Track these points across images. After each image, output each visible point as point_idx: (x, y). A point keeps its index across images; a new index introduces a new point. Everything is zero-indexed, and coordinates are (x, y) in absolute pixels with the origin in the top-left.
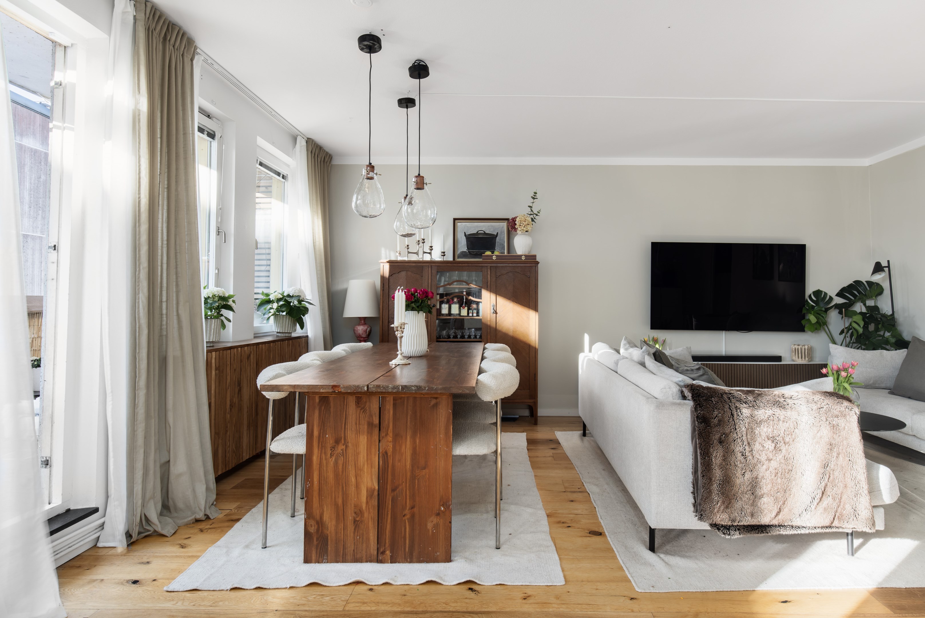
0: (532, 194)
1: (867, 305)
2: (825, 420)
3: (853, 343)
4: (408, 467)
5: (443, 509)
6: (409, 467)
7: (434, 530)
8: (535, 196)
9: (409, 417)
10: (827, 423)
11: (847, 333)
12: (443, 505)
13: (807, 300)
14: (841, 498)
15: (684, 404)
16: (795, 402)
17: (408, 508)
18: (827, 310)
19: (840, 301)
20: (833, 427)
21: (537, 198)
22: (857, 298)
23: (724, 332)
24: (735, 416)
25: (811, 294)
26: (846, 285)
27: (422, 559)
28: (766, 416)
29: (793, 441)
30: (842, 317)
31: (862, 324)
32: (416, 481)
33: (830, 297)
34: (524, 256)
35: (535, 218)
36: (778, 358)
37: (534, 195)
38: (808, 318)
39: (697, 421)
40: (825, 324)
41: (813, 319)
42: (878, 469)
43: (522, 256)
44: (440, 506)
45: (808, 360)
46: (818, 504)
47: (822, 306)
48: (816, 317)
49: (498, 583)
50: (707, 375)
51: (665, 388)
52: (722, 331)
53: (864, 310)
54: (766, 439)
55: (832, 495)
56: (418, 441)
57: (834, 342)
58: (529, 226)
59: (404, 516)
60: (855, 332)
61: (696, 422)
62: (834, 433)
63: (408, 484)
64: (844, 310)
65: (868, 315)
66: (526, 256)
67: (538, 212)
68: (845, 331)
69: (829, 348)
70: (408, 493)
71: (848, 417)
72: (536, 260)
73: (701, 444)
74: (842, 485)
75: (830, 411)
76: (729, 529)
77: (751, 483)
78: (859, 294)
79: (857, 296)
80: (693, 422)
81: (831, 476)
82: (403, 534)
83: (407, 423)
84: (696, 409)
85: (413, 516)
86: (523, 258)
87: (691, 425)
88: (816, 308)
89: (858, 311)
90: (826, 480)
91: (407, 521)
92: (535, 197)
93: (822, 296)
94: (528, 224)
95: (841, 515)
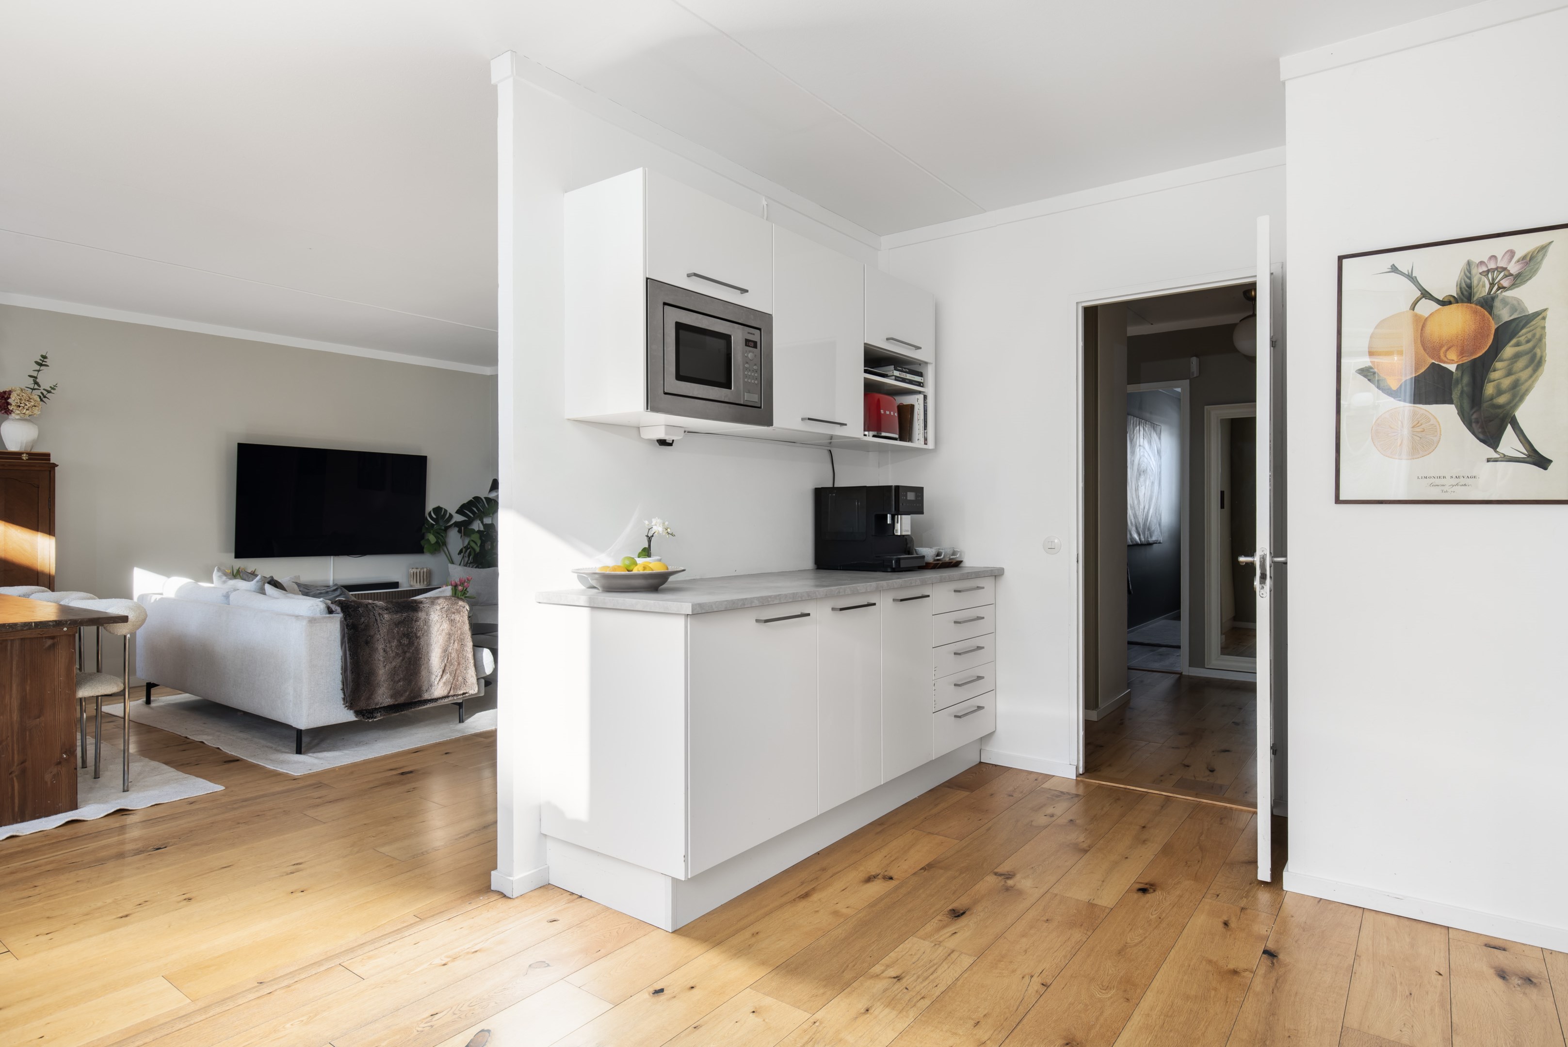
0: (38, 358)
1: (484, 523)
2: (446, 617)
3: (471, 563)
4: (15, 719)
5: (65, 756)
6: (17, 718)
7: (54, 781)
8: (43, 361)
9: (14, 663)
10: (447, 618)
11: (465, 553)
12: (65, 752)
13: (427, 517)
14: (456, 673)
15: (334, 617)
16: (424, 606)
17: (16, 764)
18: (446, 529)
19: (458, 518)
20: (451, 621)
21: (47, 366)
22: (476, 515)
23: (332, 557)
24: (379, 620)
25: (430, 512)
26: (465, 502)
27: (38, 815)
28: (403, 618)
29: (423, 635)
30: (461, 536)
31: (479, 543)
32: (28, 733)
33: (450, 514)
34: (27, 453)
35: (45, 397)
36: (395, 585)
37: (41, 360)
38: (427, 538)
39: (347, 628)
40: (445, 544)
41: (432, 538)
42: (483, 651)
43: (23, 453)
44: (62, 753)
45: (427, 584)
46: (439, 680)
47: (441, 524)
48: (435, 537)
49: (154, 804)
50: (344, 594)
51: (313, 606)
52: (329, 557)
53: (482, 528)
54: (403, 636)
55: (449, 672)
56: (28, 688)
57: (452, 563)
58: (37, 408)
59: (11, 773)
60: (472, 551)
61: (346, 630)
62: (452, 626)
63: (15, 738)
64: (463, 528)
65: (485, 533)
66: (29, 454)
67: (51, 387)
68: (464, 550)
69: (448, 568)
70: (15, 748)
71: (462, 613)
72: (50, 460)
73: (351, 647)
74: (456, 663)
75: (449, 609)
76: (372, 713)
77: (390, 672)
78: (478, 511)
79: (476, 513)
80: (342, 630)
81: (449, 658)
82: (10, 794)
83: (11, 669)
84: (345, 619)
85: (23, 771)
86: (25, 457)
87: (341, 634)
88: (435, 526)
89: (476, 529)
90: (446, 661)
91: (15, 778)
92: (44, 363)
93: (442, 513)
94: (35, 406)
95: (456, 685)
